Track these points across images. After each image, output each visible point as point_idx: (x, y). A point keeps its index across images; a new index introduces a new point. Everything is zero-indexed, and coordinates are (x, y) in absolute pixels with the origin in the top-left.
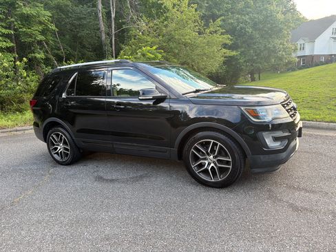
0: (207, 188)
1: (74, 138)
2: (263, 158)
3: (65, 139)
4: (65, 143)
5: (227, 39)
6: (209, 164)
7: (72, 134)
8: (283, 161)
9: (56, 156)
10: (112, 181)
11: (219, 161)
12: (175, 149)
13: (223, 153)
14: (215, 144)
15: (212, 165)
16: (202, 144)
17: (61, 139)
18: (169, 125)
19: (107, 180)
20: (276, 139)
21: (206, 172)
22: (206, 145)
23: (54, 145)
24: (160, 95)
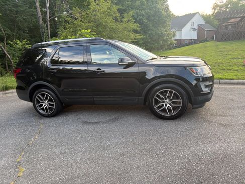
0: (166, 121)
1: (59, 96)
2: (200, 98)
3: (50, 97)
4: (50, 100)
6: (166, 105)
7: (58, 93)
8: (208, 100)
10: (96, 123)
11: (173, 102)
12: (143, 98)
13: (175, 97)
14: (171, 92)
15: (168, 105)
16: (161, 93)
17: (46, 98)
18: (138, 83)
19: (92, 123)
20: (206, 86)
21: (164, 110)
22: (164, 93)
23: (40, 102)
24: (131, 61)
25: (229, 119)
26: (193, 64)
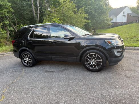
0: (92, 72)
1: (34, 56)
2: (114, 59)
3: (29, 56)
4: (29, 58)
5: (86, 16)
6: (93, 63)
7: (33, 54)
9: (25, 64)
11: (97, 61)
12: (79, 58)
13: (98, 58)
14: (95, 55)
15: (94, 63)
16: (90, 55)
17: (27, 57)
18: (76, 49)
20: (118, 52)
21: (91, 66)
22: (91, 56)
23: (24, 59)
24: (72, 36)
25: (133, 73)
26: (110, 38)
